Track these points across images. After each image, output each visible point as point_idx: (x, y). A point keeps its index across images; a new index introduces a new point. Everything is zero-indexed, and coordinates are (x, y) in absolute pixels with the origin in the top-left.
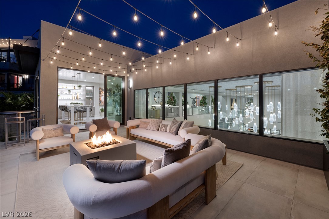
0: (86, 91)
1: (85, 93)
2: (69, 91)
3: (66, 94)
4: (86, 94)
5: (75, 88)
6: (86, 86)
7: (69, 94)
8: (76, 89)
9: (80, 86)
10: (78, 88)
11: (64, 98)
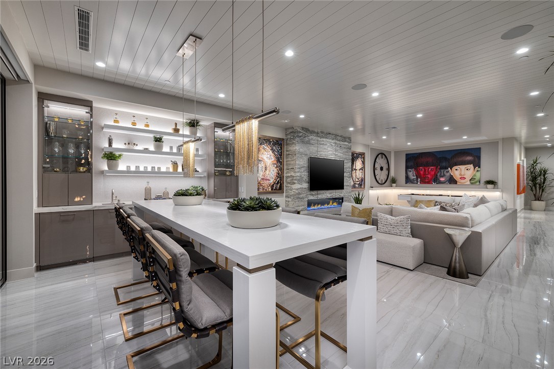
0: (216, 143)
1: (211, 149)
2: (158, 140)
3: (146, 151)
4: (216, 153)
5: (176, 130)
6: (217, 125)
7: (158, 151)
8: (181, 132)
9: (193, 124)
10: (186, 131)
11: (137, 167)
